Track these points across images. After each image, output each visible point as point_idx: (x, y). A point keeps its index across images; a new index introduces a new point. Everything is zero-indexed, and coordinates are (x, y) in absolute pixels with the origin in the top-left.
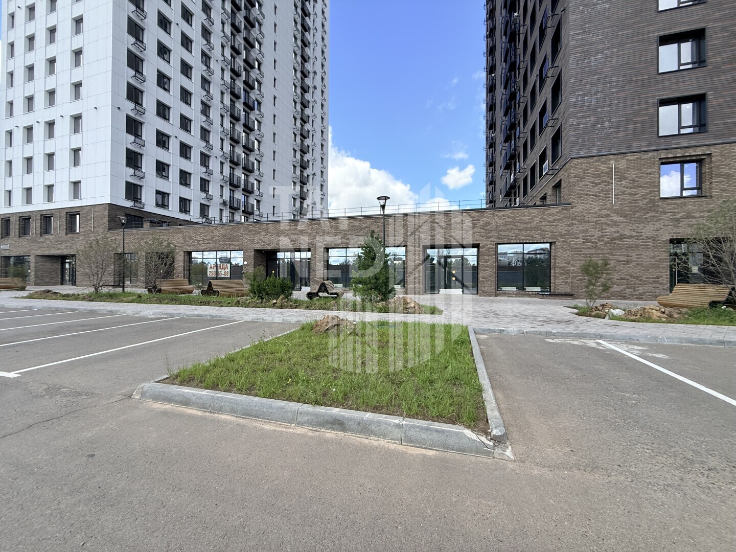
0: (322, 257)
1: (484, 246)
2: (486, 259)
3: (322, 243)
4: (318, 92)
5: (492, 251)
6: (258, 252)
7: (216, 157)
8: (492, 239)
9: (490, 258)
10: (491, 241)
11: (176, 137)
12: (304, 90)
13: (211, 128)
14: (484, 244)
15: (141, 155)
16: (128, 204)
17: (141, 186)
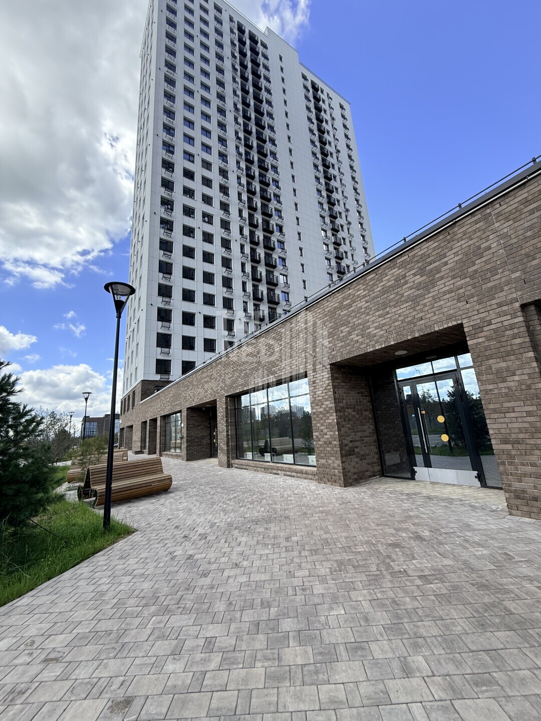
1: (478, 329)
2: (499, 371)
5: (514, 337)
8: (501, 297)
9: (512, 362)
10: (500, 305)
14: (476, 320)
15: (170, 335)
16: (157, 377)
17: (170, 361)
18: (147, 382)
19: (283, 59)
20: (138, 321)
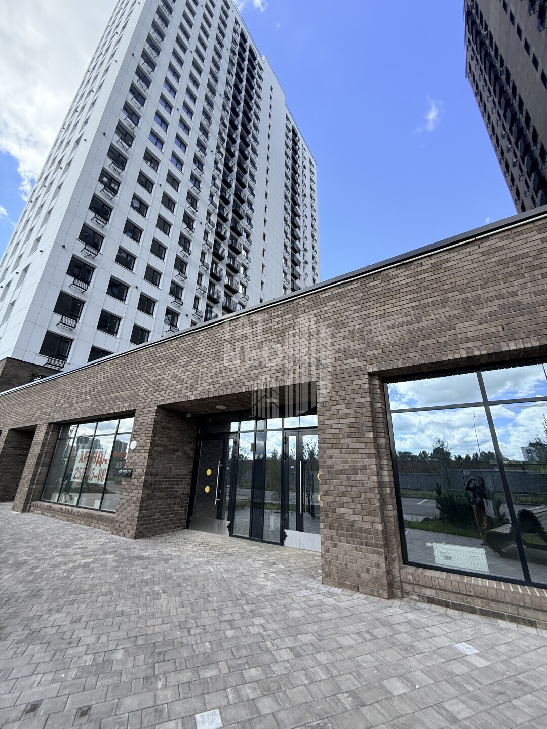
0: (367, 410)
3: (363, 357)
4: (309, 267)
6: (169, 412)
7: (187, 315)
11: (137, 287)
12: (295, 263)
13: (184, 283)
15: (83, 303)
16: (42, 361)
17: (72, 340)
18: (17, 362)
19: (273, 90)
20: (26, 270)
